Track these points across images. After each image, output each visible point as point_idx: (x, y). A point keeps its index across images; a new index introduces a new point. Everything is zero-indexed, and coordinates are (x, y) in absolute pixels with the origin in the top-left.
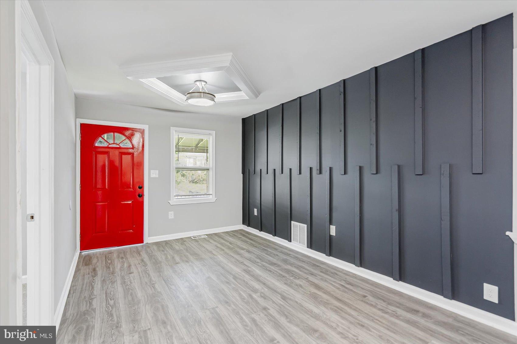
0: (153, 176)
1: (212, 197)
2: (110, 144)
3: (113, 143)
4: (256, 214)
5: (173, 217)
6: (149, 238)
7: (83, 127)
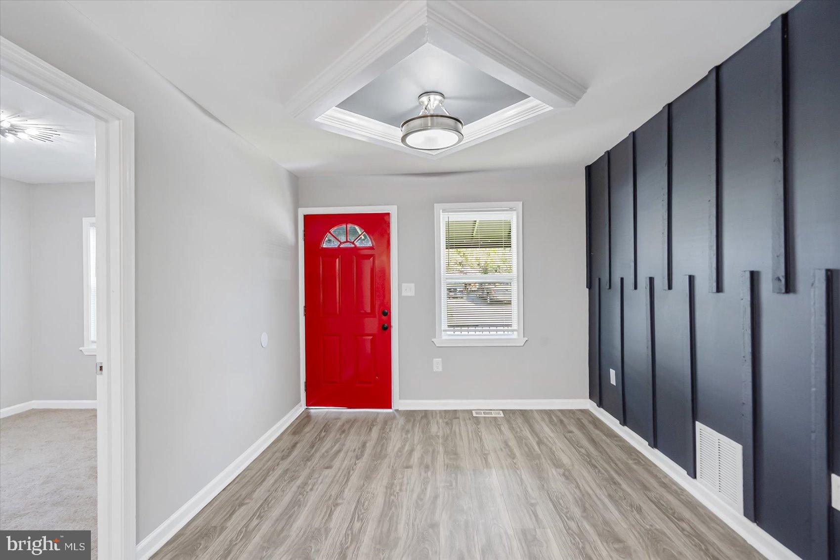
0: (404, 294)
1: (518, 335)
2: (341, 243)
3: (345, 240)
4: (613, 381)
5: (440, 369)
6: (401, 401)
7: (309, 220)
